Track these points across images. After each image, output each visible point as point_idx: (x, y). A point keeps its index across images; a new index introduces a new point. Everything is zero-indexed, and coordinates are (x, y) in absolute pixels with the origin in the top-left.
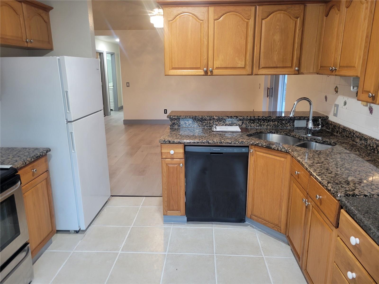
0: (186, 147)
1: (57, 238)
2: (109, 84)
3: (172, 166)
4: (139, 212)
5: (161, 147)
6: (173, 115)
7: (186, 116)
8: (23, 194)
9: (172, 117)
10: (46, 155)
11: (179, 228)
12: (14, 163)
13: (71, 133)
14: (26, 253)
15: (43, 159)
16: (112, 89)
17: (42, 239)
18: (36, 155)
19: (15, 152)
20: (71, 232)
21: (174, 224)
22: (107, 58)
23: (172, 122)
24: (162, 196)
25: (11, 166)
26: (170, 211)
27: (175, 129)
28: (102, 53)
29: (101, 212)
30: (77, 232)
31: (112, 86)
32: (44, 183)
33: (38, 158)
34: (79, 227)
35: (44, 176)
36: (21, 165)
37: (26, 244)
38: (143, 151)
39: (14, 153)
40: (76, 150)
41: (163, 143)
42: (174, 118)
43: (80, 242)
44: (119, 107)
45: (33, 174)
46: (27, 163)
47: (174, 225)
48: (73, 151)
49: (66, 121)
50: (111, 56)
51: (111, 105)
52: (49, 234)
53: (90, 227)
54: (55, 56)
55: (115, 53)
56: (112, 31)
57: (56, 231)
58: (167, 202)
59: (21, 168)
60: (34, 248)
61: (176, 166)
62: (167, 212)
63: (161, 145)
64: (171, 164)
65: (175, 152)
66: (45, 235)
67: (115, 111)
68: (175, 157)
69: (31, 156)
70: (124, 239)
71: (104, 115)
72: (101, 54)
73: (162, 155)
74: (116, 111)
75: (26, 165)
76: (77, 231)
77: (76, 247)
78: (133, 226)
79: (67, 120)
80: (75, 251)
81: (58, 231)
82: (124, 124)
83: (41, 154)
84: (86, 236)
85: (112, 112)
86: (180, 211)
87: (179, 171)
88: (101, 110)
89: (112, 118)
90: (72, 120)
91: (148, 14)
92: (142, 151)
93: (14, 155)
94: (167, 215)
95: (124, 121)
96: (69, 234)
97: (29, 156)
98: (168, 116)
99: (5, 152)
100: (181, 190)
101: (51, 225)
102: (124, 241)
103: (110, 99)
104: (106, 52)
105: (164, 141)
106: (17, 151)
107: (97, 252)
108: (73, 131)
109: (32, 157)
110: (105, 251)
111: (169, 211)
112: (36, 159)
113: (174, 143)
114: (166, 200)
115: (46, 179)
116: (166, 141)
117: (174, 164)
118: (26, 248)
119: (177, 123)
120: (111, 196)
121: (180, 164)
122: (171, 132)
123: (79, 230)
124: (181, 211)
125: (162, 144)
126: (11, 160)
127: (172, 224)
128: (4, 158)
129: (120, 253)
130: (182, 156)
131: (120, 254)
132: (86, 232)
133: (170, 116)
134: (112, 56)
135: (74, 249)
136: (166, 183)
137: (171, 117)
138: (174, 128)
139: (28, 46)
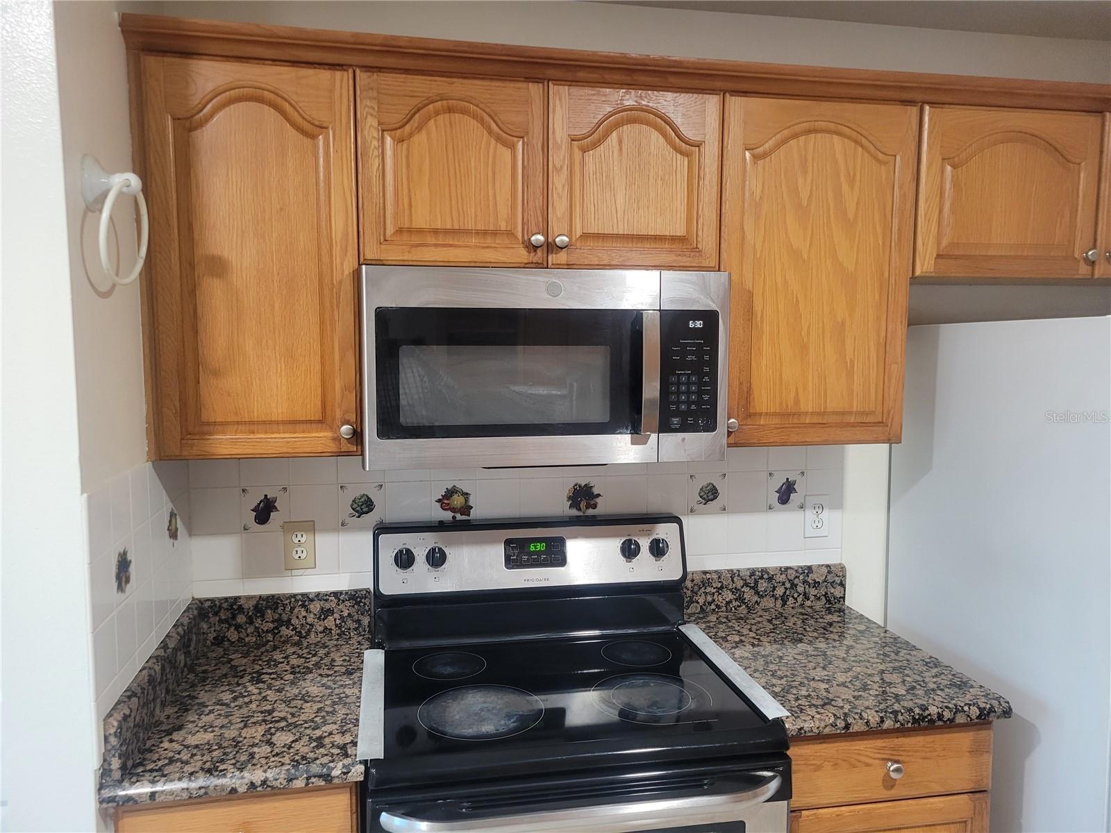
10: (977, 725)
12: (811, 705)
15: (957, 739)
18: (918, 711)
19: (882, 666)
25: (781, 714)
33: (924, 724)
35: (953, 806)
45: (889, 780)
46: (856, 728)
69: (897, 707)
75: (851, 735)
83: (948, 714)
93: (865, 675)
109: (895, 713)
126: (822, 692)
139: (1096, 276)
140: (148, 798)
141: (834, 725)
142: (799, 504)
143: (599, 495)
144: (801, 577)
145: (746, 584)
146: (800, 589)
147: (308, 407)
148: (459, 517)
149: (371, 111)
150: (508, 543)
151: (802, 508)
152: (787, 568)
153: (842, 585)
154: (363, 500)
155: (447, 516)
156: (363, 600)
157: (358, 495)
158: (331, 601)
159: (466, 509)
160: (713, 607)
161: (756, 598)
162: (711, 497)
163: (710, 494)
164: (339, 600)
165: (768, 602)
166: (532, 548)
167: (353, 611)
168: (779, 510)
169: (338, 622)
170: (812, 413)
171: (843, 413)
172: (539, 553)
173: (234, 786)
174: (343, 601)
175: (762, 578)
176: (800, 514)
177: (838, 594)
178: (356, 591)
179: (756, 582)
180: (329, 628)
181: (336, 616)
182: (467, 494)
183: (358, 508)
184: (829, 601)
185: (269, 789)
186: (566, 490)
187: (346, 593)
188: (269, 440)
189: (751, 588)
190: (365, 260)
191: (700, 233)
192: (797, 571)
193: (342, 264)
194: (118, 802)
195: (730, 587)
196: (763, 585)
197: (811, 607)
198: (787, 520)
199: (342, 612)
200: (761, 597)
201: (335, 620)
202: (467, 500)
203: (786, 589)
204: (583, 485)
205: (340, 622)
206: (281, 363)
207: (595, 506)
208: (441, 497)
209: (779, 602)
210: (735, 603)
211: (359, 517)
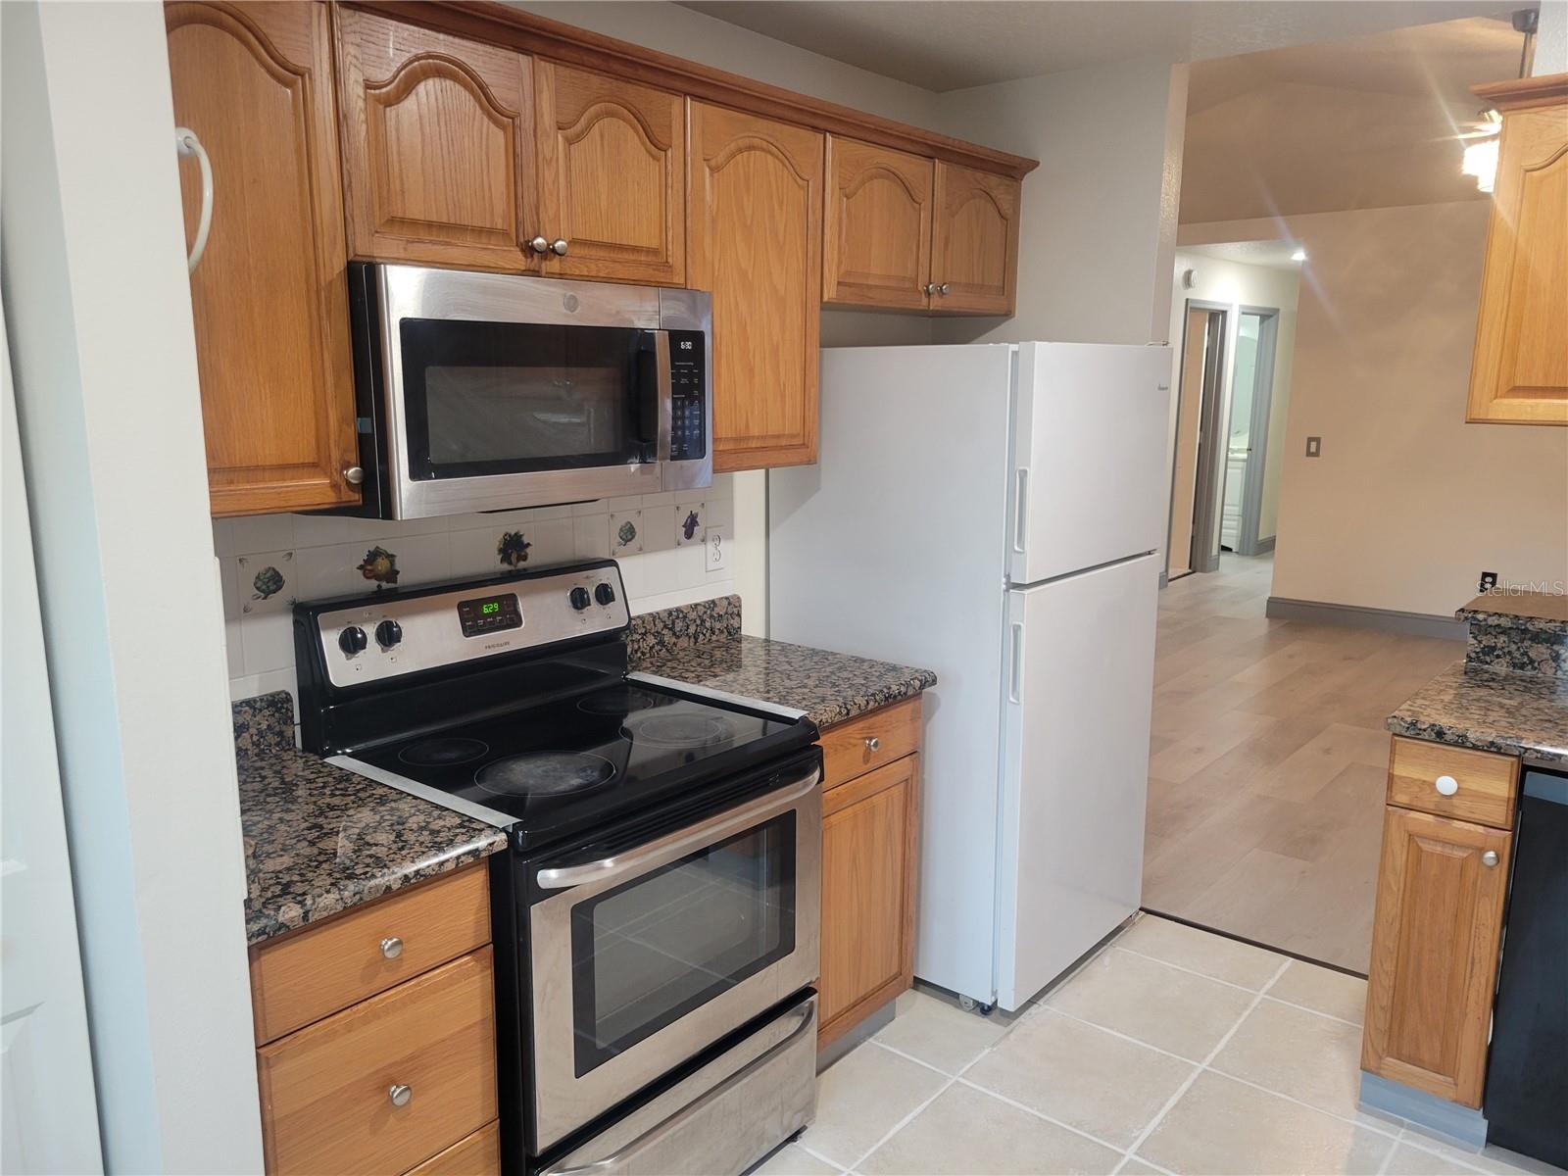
0: (1528, 773)
1: (914, 1008)
2: (1232, 439)
3: (1439, 849)
4: (1250, 1015)
5: (1393, 752)
6: (1492, 610)
7: (1563, 622)
8: (824, 818)
9: (1485, 620)
10: (917, 695)
11: (1438, 1158)
12: (815, 703)
13: (1017, 629)
14: (801, 1022)
15: (904, 711)
16: (1244, 460)
17: (862, 993)
18: (886, 691)
19: (829, 669)
20: (963, 1004)
21: (1410, 1127)
22: (1240, 333)
23: (1480, 642)
24: (1364, 977)
25: (802, 713)
26: (1399, 1059)
27: (1493, 680)
28: (1224, 313)
29: (1090, 963)
30: (985, 1010)
31: (1246, 447)
32: (897, 792)
33: (891, 701)
34: (994, 993)
35: (902, 768)
36: (833, 715)
37: (806, 992)
38: (1329, 749)
39: (825, 671)
40: (1022, 698)
41: (1404, 732)
42: (1496, 622)
43: (987, 1051)
44: (1260, 538)
45: (867, 756)
46: (853, 713)
47: (1411, 1132)
48: (1011, 699)
49: (1004, 580)
50: (1262, 322)
51: (1226, 528)
52: (886, 984)
53: (1033, 1009)
54: (1004, 342)
55: (1281, 311)
56: (1280, 222)
57: (911, 980)
58: (1388, 1015)
59: (833, 726)
60: (830, 1015)
61: (1461, 854)
62: (1380, 1058)
63: (1396, 741)
64: (1436, 840)
65: (1464, 786)
66: (875, 980)
67: (1243, 555)
68: (1458, 812)
69: (871, 691)
70: (1160, 1109)
71: (1190, 567)
72: (1216, 318)
73: (1390, 788)
74: (1247, 555)
75: (848, 720)
76: (986, 1008)
77: (968, 1066)
78: (1209, 1069)
79: (1008, 577)
80: (962, 1080)
81: (918, 983)
82: (1267, 616)
83: (903, 689)
84: (1012, 1036)
85: (1225, 558)
86: (1450, 1080)
87: (1475, 884)
88: (1149, 553)
89: (1221, 582)
90: (1027, 582)
91: (1455, 134)
92: (1327, 751)
93: (824, 677)
94: (1378, 1074)
95: (1272, 601)
96: (956, 1007)
97: (864, 689)
98: (1462, 610)
99: (801, 664)
100: (1471, 977)
101: (897, 952)
102: (1156, 1113)
103: (1226, 502)
104: (1241, 307)
105: (1413, 724)
106: (836, 666)
107: (1040, 1115)
108: (1022, 621)
109: (873, 695)
110: (1070, 1124)
111: (1393, 1057)
112: (883, 703)
113: (1463, 743)
114: (1385, 1001)
115: (906, 780)
116: (1419, 726)
117: (1453, 845)
118: (805, 1004)
119: (1506, 650)
120: (1140, 909)
121: (1482, 851)
122: (1464, 691)
123: (990, 1004)
124: (1461, 1081)
125: (1396, 738)
126: (810, 694)
127: (1401, 1124)
128: (793, 684)
129: (1131, 1160)
130: (1501, 814)
131: (1128, 1163)
132: (1016, 1022)
133: (1475, 612)
134: (1266, 323)
135: (961, 1072)
136: (1397, 925)
137: (1480, 617)
138: (1487, 672)
139: (931, 308)
140: (301, 920)
141: (840, 713)
142: (701, 537)
143: (529, 544)
144: (709, 612)
145: (665, 626)
146: (708, 625)
147: (301, 446)
148: (385, 585)
149: (354, 61)
150: (461, 606)
151: (703, 541)
152: (696, 605)
153: (739, 615)
154: (269, 574)
155: (373, 584)
156: (285, 706)
157: (262, 568)
158: (246, 712)
159: (392, 575)
160: (639, 654)
161: (674, 640)
162: (630, 537)
163: (628, 534)
164: (255, 709)
165: (683, 642)
166: (486, 610)
167: (272, 720)
168: (687, 545)
169: (255, 738)
170: (758, 437)
171: (778, 437)
172: (492, 615)
173: (388, 884)
174: (261, 710)
175: (678, 618)
176: (702, 547)
177: (736, 625)
178: (272, 695)
179: (673, 623)
180: (244, 748)
181: (253, 731)
182: (393, 556)
183: (264, 587)
184: (729, 633)
185: (422, 878)
186: (496, 542)
187: (262, 700)
188: (256, 491)
189: (670, 629)
190: (356, 255)
191: (670, 247)
192: (705, 607)
193: (331, 260)
194: (268, 934)
195: (653, 631)
196: (679, 625)
197: (718, 641)
198: (692, 554)
199: (260, 724)
200: (678, 637)
201: (252, 735)
202: (392, 563)
203: (697, 626)
204: (513, 533)
205: (257, 738)
206: (265, 388)
207: (525, 558)
208: (362, 563)
209: (692, 640)
210: (658, 648)
211: (265, 598)
